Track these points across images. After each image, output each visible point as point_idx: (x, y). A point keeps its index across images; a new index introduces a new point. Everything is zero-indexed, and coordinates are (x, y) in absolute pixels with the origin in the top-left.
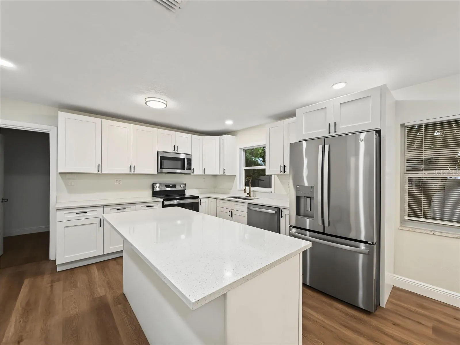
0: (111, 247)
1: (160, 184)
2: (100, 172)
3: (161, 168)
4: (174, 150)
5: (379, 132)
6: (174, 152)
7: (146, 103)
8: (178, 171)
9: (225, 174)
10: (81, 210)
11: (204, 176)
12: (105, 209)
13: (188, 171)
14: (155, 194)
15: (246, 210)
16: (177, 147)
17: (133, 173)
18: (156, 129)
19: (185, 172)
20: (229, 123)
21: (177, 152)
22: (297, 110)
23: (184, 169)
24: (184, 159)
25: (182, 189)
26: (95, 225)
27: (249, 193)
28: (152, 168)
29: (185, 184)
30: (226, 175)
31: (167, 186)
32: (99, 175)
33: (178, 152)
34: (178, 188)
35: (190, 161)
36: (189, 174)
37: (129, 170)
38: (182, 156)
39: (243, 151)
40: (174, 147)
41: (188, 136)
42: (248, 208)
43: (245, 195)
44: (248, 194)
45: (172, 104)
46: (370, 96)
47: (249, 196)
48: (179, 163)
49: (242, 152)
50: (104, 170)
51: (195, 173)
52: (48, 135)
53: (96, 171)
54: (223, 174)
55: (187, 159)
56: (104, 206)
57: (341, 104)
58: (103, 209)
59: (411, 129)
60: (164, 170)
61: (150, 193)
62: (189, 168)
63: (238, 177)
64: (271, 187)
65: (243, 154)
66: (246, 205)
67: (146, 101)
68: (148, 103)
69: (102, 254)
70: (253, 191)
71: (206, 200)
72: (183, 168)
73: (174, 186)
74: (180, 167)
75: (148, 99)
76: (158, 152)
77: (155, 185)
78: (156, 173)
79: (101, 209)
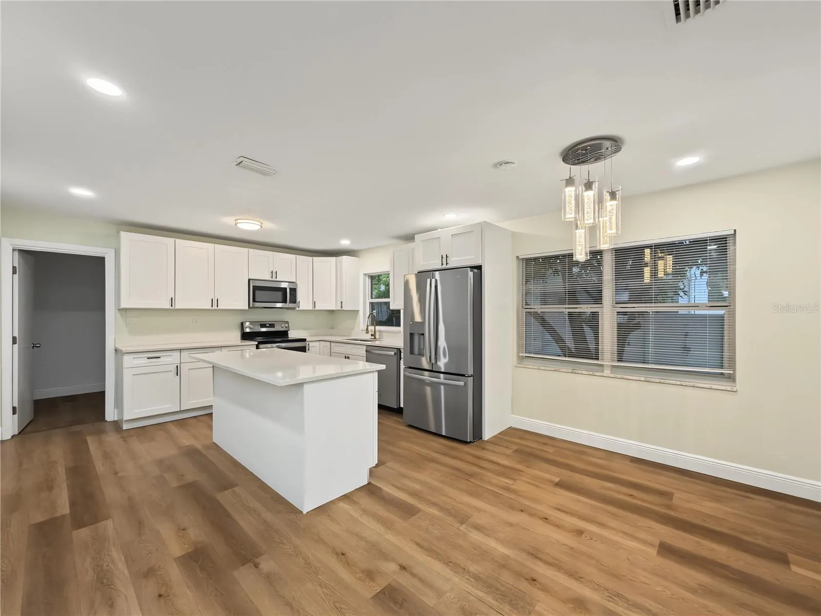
0: (190, 402)
1: (251, 323)
2: (173, 307)
3: (254, 301)
5: (479, 268)
6: (271, 279)
7: (236, 224)
8: (279, 305)
9: (343, 308)
10: (154, 355)
11: (314, 312)
12: (182, 353)
13: (292, 305)
14: (246, 336)
15: (364, 353)
16: (276, 273)
17: (216, 308)
18: (246, 249)
19: (287, 306)
20: (345, 243)
21: (275, 279)
22: (416, 236)
23: (286, 303)
24: (286, 288)
25: (284, 329)
26: (170, 373)
27: (373, 333)
28: (242, 302)
29: (287, 322)
30: (345, 310)
31: (263, 326)
32: (172, 311)
33: (278, 279)
34: (278, 328)
35: (294, 291)
36: (294, 308)
37: (211, 305)
38: (283, 285)
39: (369, 278)
40: (272, 273)
41: (291, 257)
42: (366, 351)
43: (368, 337)
44: (372, 335)
45: (268, 225)
46: (473, 231)
47: (373, 337)
48: (280, 294)
49: (367, 278)
50: (178, 305)
52: (103, 259)
53: (168, 306)
54: (340, 308)
55: (290, 288)
56: (180, 350)
57: (452, 235)
58: (179, 353)
59: (528, 261)
60: (257, 304)
61: (239, 334)
62: (294, 300)
63: (361, 313)
64: (400, 326)
65: (368, 281)
66: (365, 348)
67: (237, 222)
68: (238, 225)
69: (179, 410)
70: (380, 331)
71: (317, 344)
72: (285, 301)
73: (272, 326)
74: (280, 299)
75: (239, 221)
76: (249, 280)
77: (245, 324)
78: (247, 308)
79: (177, 354)
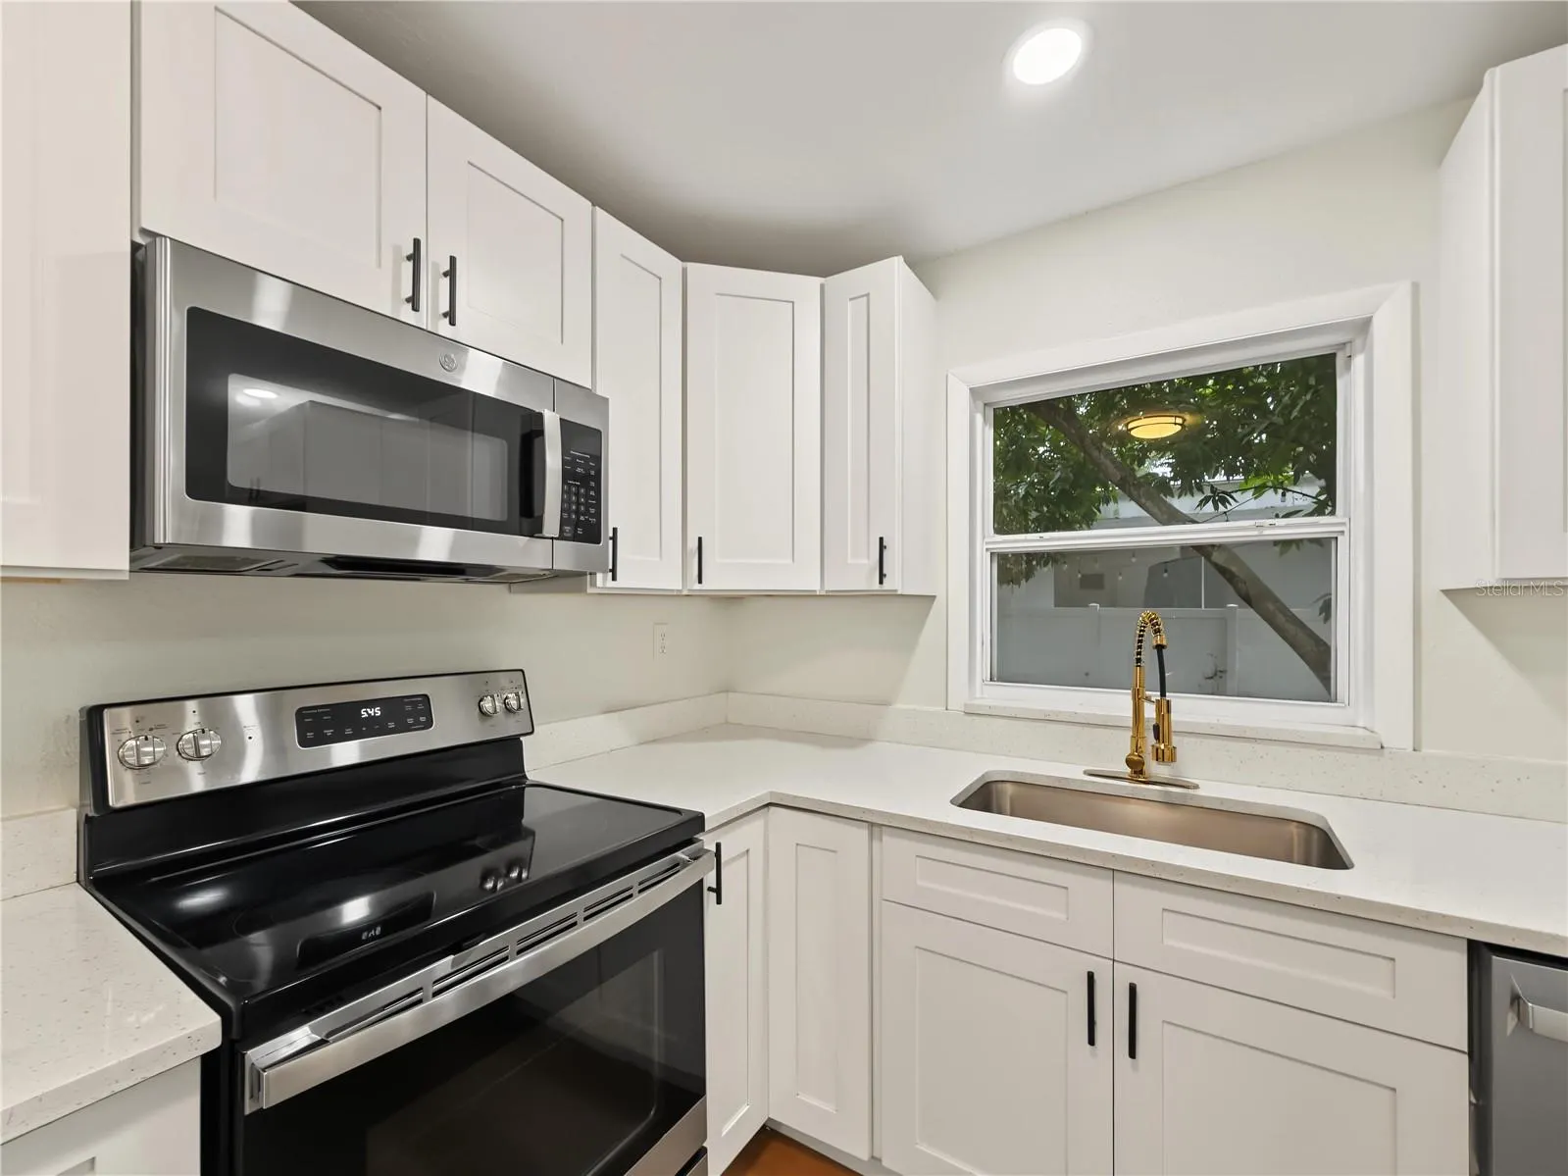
4: (414, 301)
9: (892, 583)
13: (572, 555)
16: (451, 274)
23: (537, 534)
25: (492, 730)
29: (518, 677)
30: (893, 595)
39: (985, 416)
40: (415, 257)
49: (979, 419)
51: (625, 580)
62: (585, 516)
65: (982, 434)
72: (525, 516)
73: (412, 712)
